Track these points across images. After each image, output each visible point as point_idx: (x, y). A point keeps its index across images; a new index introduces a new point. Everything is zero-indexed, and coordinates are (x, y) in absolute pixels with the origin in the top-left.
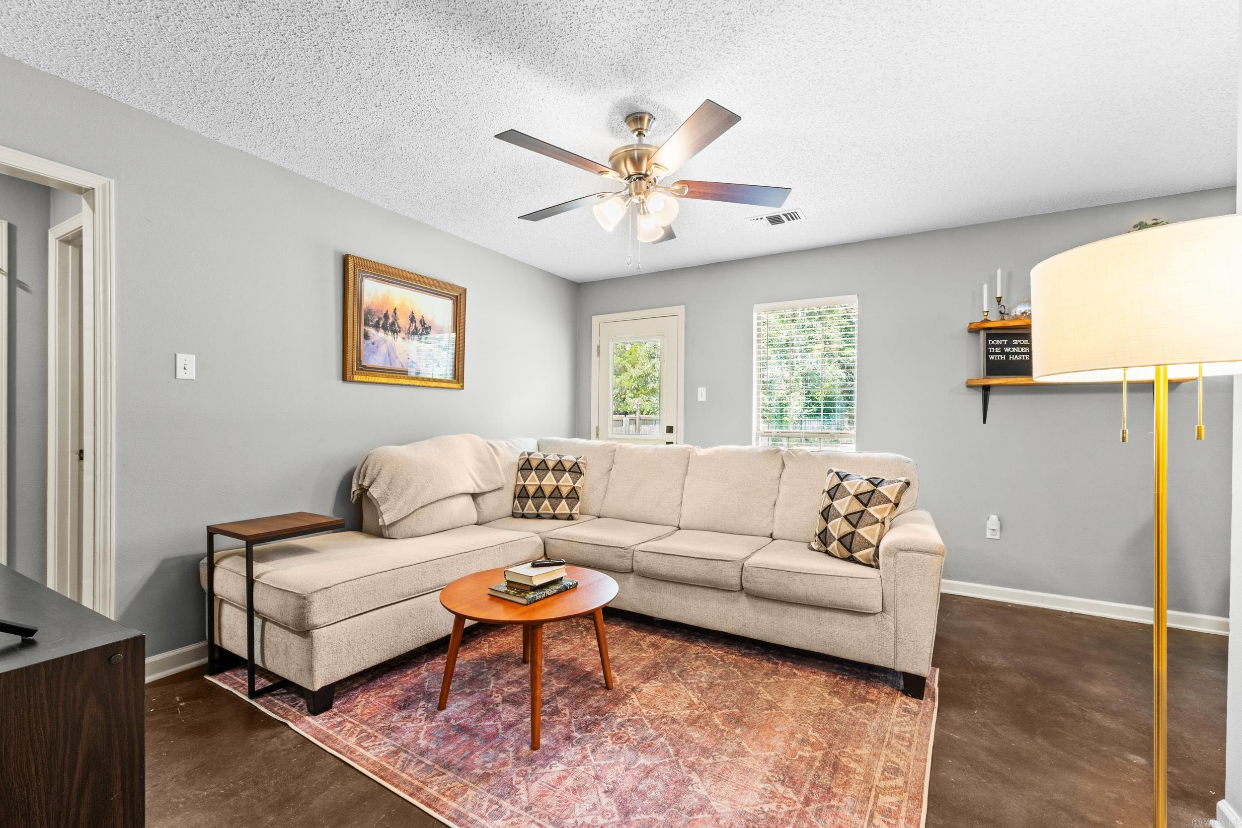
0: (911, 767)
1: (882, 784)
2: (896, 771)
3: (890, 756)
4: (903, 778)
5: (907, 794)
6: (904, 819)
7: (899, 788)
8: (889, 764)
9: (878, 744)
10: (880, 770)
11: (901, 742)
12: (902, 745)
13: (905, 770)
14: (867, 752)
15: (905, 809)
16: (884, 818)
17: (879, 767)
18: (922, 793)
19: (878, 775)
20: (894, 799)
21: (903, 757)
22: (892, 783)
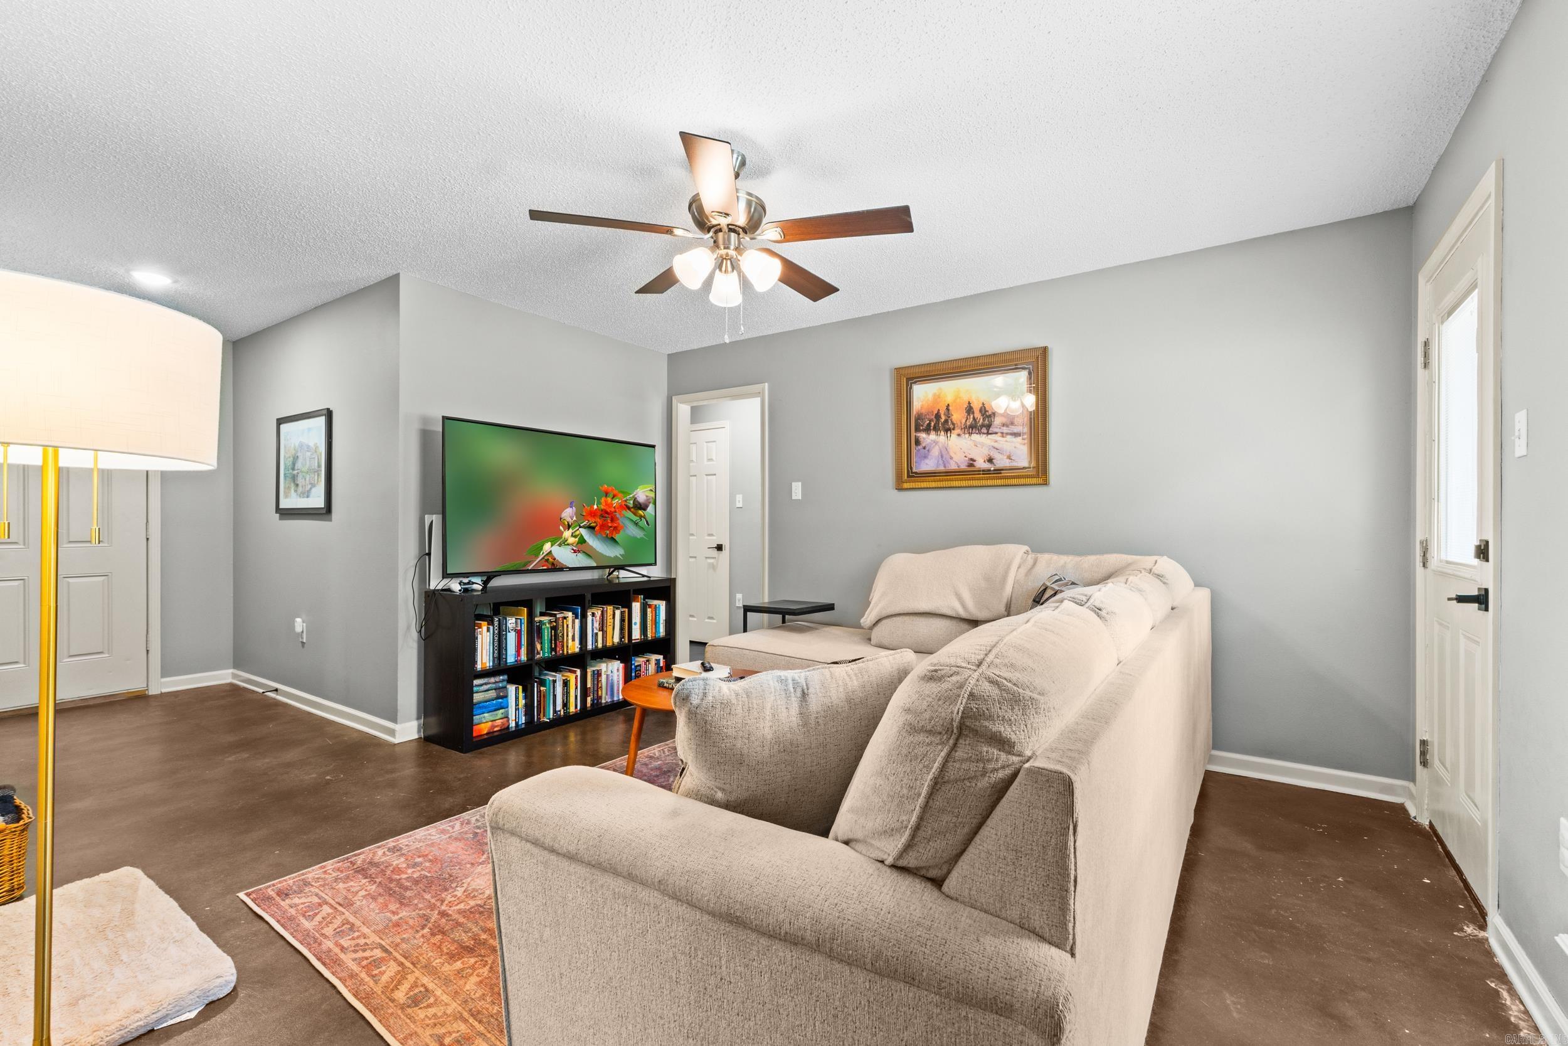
0: (408, 1021)
1: (411, 978)
2: (415, 1002)
3: (442, 1008)
4: (402, 1002)
5: (380, 993)
6: (358, 972)
7: (393, 990)
8: (432, 1000)
9: (471, 1005)
10: (431, 986)
11: (454, 1035)
12: (450, 1033)
13: (409, 1011)
14: (467, 987)
15: (366, 980)
16: (374, 958)
17: (436, 987)
18: (366, 1007)
19: (425, 980)
20: (385, 978)
21: (428, 1022)
22: (405, 987)
